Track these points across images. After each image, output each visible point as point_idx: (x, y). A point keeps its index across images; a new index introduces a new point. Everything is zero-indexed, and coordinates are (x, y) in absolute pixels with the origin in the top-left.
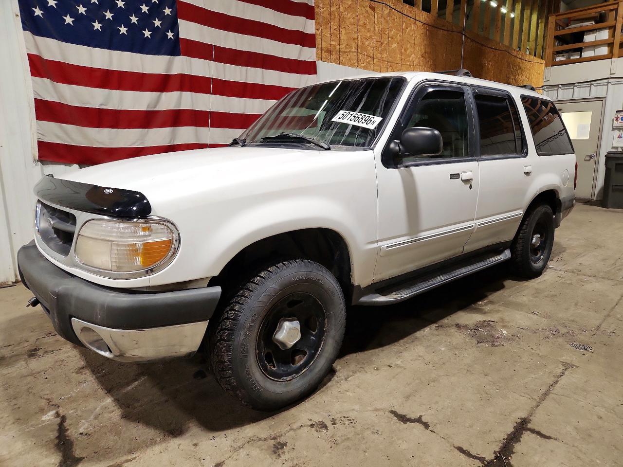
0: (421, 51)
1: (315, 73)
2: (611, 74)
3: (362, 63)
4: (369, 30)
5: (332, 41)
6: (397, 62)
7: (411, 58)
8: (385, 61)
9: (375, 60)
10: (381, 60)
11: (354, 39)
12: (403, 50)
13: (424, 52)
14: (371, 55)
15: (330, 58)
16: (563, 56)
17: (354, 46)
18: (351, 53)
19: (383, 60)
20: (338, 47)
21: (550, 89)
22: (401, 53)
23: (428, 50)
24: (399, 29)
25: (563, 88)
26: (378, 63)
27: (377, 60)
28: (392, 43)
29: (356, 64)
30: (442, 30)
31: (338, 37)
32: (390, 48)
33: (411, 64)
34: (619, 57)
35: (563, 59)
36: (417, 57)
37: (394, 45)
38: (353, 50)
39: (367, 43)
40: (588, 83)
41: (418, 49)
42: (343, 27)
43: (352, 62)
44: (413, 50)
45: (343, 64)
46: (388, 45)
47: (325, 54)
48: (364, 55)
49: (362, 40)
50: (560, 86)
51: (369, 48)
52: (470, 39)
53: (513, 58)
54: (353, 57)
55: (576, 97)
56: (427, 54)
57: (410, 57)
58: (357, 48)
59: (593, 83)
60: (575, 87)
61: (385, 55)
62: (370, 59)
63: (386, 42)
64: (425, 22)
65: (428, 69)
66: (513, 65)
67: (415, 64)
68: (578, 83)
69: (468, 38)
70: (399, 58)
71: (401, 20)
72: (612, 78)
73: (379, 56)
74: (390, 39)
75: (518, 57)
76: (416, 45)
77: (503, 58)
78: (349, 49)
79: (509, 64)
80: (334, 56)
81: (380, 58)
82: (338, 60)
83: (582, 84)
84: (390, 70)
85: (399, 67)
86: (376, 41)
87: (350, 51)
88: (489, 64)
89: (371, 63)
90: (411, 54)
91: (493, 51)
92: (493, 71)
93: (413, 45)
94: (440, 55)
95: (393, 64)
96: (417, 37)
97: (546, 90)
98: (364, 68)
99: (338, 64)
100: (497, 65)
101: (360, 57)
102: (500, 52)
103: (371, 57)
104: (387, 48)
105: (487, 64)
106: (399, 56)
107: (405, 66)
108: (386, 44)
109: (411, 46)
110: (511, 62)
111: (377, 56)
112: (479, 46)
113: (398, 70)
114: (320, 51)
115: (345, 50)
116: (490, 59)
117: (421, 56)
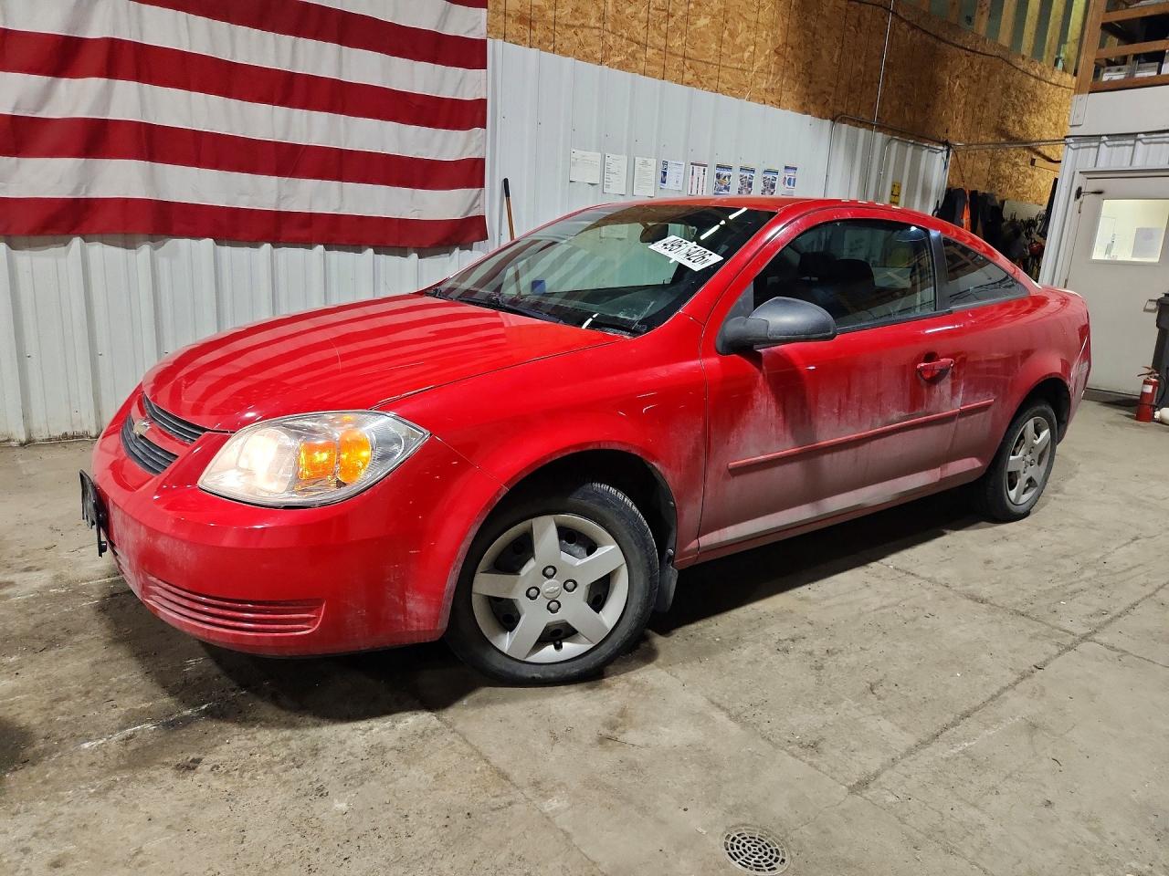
0: (773, 39)
1: (484, 66)
3: (614, 56)
6: (710, 60)
7: (747, 55)
8: (677, 55)
9: (650, 52)
10: (666, 52)
12: (726, 34)
13: (780, 42)
14: (641, 40)
15: (528, 35)
16: (1119, 70)
17: (594, 13)
18: (587, 31)
19: (670, 53)
20: (550, 14)
21: (1082, 145)
22: (721, 41)
23: (793, 39)
25: (1111, 143)
26: (657, 59)
27: (655, 51)
28: (698, 16)
29: (599, 55)
32: (692, 28)
33: (746, 66)
35: (1118, 77)
36: (762, 52)
37: (703, 22)
38: (592, 22)
39: (629, 11)
40: (1166, 134)
41: (767, 35)
43: (587, 50)
44: (753, 36)
45: (560, 53)
46: (687, 18)
47: (513, 27)
48: (621, 36)
50: (1105, 138)
51: (635, 23)
52: (908, 23)
53: (1018, 75)
54: (591, 40)
55: (1138, 164)
56: (789, 49)
57: (743, 51)
58: (602, 18)
60: (1139, 143)
61: (676, 42)
62: (635, 47)
63: (681, 13)
66: (1020, 90)
67: (755, 69)
68: (1145, 133)
69: (902, 20)
70: (716, 50)
73: (661, 42)
74: (692, 6)
75: (1033, 73)
76: (760, 26)
77: (991, 73)
78: (582, 21)
79: (1007, 88)
80: (539, 33)
81: (663, 48)
82: (551, 43)
83: (1154, 136)
84: (688, 76)
85: (713, 72)
86: (656, 9)
87: (583, 26)
88: (955, 84)
89: (638, 55)
90: (748, 46)
91: (967, 56)
92: (963, 100)
93: (753, 25)
94: (824, 53)
95: (698, 64)
96: (764, 7)
97: (1073, 146)
98: (622, 66)
99: (549, 51)
100: (975, 87)
101: (611, 40)
102: (985, 58)
103: (638, 43)
104: (683, 26)
105: (949, 84)
106: (714, 46)
107: (730, 70)
108: (683, 17)
109: (748, 27)
110: (1012, 82)
111: (657, 41)
112: (931, 41)
113: (711, 79)
114: (501, 17)
115: (571, 23)
116: (957, 73)
117: (772, 52)
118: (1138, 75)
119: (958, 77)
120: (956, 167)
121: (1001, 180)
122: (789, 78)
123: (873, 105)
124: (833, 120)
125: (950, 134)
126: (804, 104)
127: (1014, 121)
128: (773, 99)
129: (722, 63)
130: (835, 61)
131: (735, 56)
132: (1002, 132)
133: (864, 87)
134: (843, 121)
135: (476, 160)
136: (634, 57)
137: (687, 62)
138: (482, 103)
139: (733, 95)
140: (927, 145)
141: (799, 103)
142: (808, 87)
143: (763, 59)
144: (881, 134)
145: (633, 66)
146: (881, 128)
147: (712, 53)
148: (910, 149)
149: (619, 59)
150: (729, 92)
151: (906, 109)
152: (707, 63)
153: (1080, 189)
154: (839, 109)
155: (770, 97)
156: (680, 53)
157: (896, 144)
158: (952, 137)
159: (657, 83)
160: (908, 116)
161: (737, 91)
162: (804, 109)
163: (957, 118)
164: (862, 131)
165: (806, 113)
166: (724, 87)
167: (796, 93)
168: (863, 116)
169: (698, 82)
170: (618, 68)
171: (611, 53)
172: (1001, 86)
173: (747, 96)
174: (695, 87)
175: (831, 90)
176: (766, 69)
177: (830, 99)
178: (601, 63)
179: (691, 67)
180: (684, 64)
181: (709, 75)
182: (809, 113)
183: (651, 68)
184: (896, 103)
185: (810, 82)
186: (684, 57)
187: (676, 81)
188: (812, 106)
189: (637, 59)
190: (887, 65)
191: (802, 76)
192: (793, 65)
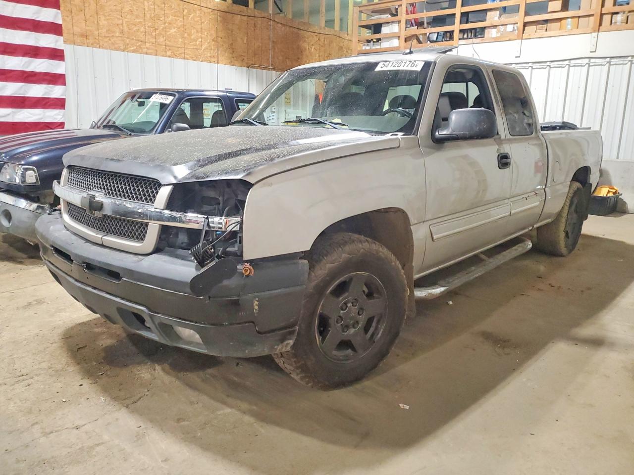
0: (210, 35)
3: (130, 47)
4: (137, 17)
5: (88, 26)
6: (179, 46)
7: (198, 43)
8: (161, 45)
9: (148, 45)
10: (156, 44)
11: (117, 25)
12: (186, 35)
13: (215, 36)
14: (142, 39)
15: (86, 42)
17: (117, 31)
18: (115, 39)
19: (158, 44)
20: (96, 32)
22: (184, 38)
23: (221, 34)
24: (179, 15)
26: (152, 47)
27: (150, 44)
28: (170, 28)
29: (122, 48)
30: (239, 16)
31: (96, 22)
32: (168, 33)
33: (198, 47)
36: (206, 41)
37: (173, 31)
38: (117, 34)
39: (135, 29)
41: (207, 34)
42: (101, 14)
43: (116, 46)
44: (200, 35)
45: (103, 48)
46: (165, 30)
47: (78, 40)
48: (133, 39)
49: (128, 25)
51: (139, 33)
52: (281, 24)
53: (346, 42)
54: (118, 42)
56: (219, 39)
57: (196, 41)
58: (122, 32)
61: (161, 40)
62: (140, 43)
63: (162, 28)
64: (215, 8)
65: (223, 52)
67: (203, 48)
69: (278, 23)
70: (182, 42)
71: (181, 7)
73: (153, 40)
74: (166, 24)
76: (204, 31)
77: (331, 42)
78: (113, 34)
79: (341, 48)
80: (91, 41)
81: (154, 43)
82: (97, 44)
84: (169, 53)
85: (181, 51)
86: (148, 27)
87: (113, 36)
88: (311, 48)
89: (142, 46)
90: (198, 39)
91: (316, 35)
92: (317, 55)
93: (199, 30)
94: (239, 39)
95: (174, 48)
96: (204, 23)
98: (134, 51)
99: (97, 48)
100: (323, 49)
101: (128, 41)
102: (326, 36)
103: (141, 41)
104: (163, 33)
105: (309, 49)
106: (180, 40)
107: (190, 50)
108: (163, 29)
109: (197, 31)
110: (344, 45)
111: (151, 40)
112: (296, 30)
113: (181, 54)
114: (72, 35)
115: (107, 35)
116: (312, 43)
117: (211, 41)
118: (374, 47)
119: (312, 45)
122: (221, 51)
123: (268, 59)
124: (248, 67)
126: (231, 61)
128: (214, 60)
129: (186, 47)
130: (245, 42)
131: (192, 44)
133: (262, 52)
134: (254, 67)
139: (193, 60)
141: (229, 61)
142: (232, 54)
143: (207, 43)
144: (275, 72)
145: (140, 51)
146: (274, 70)
147: (180, 43)
149: (132, 49)
150: (192, 59)
151: (287, 60)
152: (177, 47)
154: (251, 62)
155: (213, 60)
156: (164, 43)
159: (154, 57)
161: (196, 58)
162: (231, 63)
164: (264, 71)
165: (233, 65)
166: (188, 56)
167: (227, 57)
168: (264, 64)
169: (174, 55)
170: (132, 52)
171: (128, 46)
172: (337, 48)
173: (201, 60)
174: (173, 57)
175: (245, 54)
176: (209, 48)
177: (245, 58)
178: (124, 51)
179: (170, 50)
180: (166, 49)
181: (180, 52)
182: (235, 65)
183: (150, 51)
184: (281, 58)
185: (233, 52)
186: (166, 45)
187: (163, 56)
188: (236, 62)
189: (141, 48)
190: (273, 42)
191: (229, 50)
192: (223, 45)
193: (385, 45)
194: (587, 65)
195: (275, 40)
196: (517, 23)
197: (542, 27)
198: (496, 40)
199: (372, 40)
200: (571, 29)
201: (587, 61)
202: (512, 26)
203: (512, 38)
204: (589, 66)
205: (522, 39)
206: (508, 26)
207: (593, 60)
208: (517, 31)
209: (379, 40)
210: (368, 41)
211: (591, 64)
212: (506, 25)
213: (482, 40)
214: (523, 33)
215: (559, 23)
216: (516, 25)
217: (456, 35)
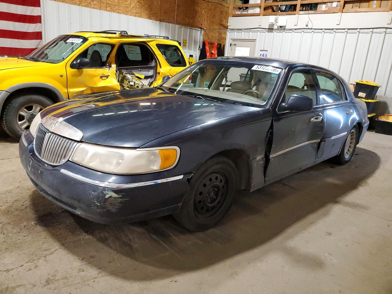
1: (39, 6)
2: (259, 26)
3: (83, 3)
6: (116, 4)
7: (128, 3)
8: (104, 3)
9: (95, 2)
10: (100, 2)
16: (239, 11)
19: (102, 2)
21: (231, 31)
26: (97, 4)
27: (97, 2)
29: (78, 3)
33: (128, 6)
34: (263, 16)
35: (239, 13)
36: (133, 2)
40: (248, 30)
43: (74, 1)
45: (65, 2)
50: (236, 30)
53: (226, 8)
55: (243, 38)
59: (251, 30)
60: (243, 32)
62: (90, 1)
67: (132, 6)
68: (244, 29)
72: (259, 28)
77: (216, 8)
79: (222, 12)
83: (246, 30)
84: (108, 9)
88: (203, 11)
89: (91, 3)
90: (128, 0)
91: (206, 3)
92: (206, 16)
94: (155, 2)
95: (112, 6)
97: (229, 31)
98: (85, 6)
99: (61, 2)
100: (210, 12)
102: (213, 4)
105: (201, 11)
107: (123, 7)
110: (224, 10)
116: (203, 8)
117: (137, 2)
118: (243, 13)
119: (203, 9)
120: (206, 35)
121: (223, 39)
122: (143, 9)
123: (174, 17)
124: (160, 21)
125: (203, 25)
127: (225, 22)
128: (139, 15)
129: (120, 5)
130: (159, 4)
131: (124, 3)
132: (222, 25)
133: (170, 12)
134: (163, 21)
135: (38, 32)
136: (90, 3)
137: (108, 5)
138: (40, 17)
139: (125, 14)
140: (194, 28)
141: (148, 16)
142: (150, 12)
143: (134, 4)
144: (178, 25)
145: (90, 6)
146: (177, 24)
147: (116, 2)
148: (189, 30)
149: (85, 4)
150: (123, 13)
151: (186, 18)
152: (114, 5)
153: (231, 44)
154: (162, 18)
155: (137, 15)
157: (183, 28)
158: (203, 26)
159: (99, 11)
160: (187, 20)
161: (126, 13)
162: (150, 18)
163: (205, 21)
164: (171, 24)
165: (150, 19)
166: (121, 12)
167: (146, 13)
168: (171, 20)
169: (112, 10)
171: (82, 2)
172: (219, 12)
173: (129, 14)
174: (111, 12)
175: (159, 12)
176: (135, 7)
177: (159, 15)
178: (79, 5)
179: (109, 6)
180: (107, 5)
181: (116, 8)
182: (152, 19)
183: (95, 6)
184: (182, 16)
185: (151, 10)
186: (107, 3)
187: (105, 10)
188: (152, 17)
189: (91, 4)
190: (178, 5)
191: (148, 9)
192: (144, 6)
193: (250, 11)
194: (384, 33)
195: (179, 4)
196: (340, 2)
197: (357, 5)
198: (325, 12)
199: (242, 8)
200: (376, 8)
201: (384, 30)
202: (336, 3)
203: (335, 11)
204: (386, 33)
205: (342, 13)
206: (334, 3)
207: (388, 30)
208: (339, 7)
209: (247, 8)
210: (240, 9)
211: (387, 33)
212: (333, 2)
213: (315, 12)
214: (343, 8)
215: (368, 3)
216: (339, 3)
217: (298, 7)
